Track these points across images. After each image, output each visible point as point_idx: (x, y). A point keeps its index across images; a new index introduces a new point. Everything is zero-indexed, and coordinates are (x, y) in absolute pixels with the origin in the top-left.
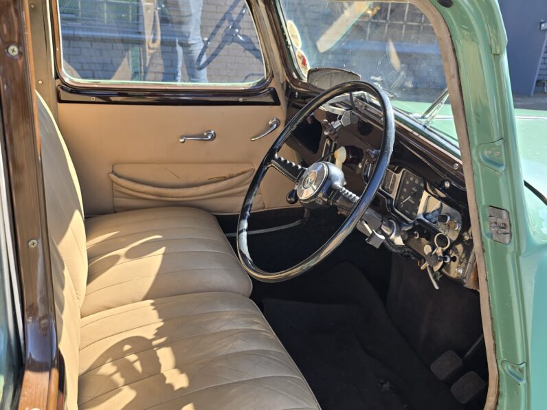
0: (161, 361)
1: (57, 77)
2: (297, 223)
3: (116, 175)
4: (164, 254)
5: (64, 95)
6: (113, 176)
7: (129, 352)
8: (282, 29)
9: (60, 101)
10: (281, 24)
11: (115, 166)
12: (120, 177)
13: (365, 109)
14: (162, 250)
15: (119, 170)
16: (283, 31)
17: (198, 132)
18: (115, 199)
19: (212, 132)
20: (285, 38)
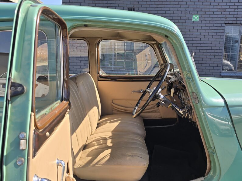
0: (108, 142)
1: (98, 73)
2: (174, 125)
3: (113, 103)
4: (120, 122)
5: (100, 79)
6: (112, 103)
7: (101, 140)
8: (165, 56)
9: (99, 80)
10: (164, 55)
11: (113, 101)
12: (114, 104)
13: (178, 76)
14: (120, 121)
15: (114, 102)
16: (165, 57)
17: (138, 90)
18: (113, 111)
19: (143, 90)
20: (166, 59)
